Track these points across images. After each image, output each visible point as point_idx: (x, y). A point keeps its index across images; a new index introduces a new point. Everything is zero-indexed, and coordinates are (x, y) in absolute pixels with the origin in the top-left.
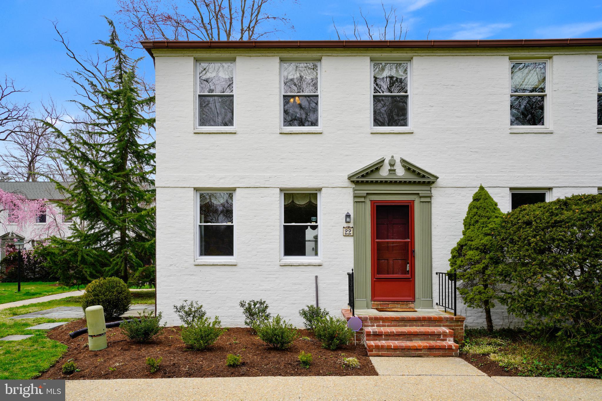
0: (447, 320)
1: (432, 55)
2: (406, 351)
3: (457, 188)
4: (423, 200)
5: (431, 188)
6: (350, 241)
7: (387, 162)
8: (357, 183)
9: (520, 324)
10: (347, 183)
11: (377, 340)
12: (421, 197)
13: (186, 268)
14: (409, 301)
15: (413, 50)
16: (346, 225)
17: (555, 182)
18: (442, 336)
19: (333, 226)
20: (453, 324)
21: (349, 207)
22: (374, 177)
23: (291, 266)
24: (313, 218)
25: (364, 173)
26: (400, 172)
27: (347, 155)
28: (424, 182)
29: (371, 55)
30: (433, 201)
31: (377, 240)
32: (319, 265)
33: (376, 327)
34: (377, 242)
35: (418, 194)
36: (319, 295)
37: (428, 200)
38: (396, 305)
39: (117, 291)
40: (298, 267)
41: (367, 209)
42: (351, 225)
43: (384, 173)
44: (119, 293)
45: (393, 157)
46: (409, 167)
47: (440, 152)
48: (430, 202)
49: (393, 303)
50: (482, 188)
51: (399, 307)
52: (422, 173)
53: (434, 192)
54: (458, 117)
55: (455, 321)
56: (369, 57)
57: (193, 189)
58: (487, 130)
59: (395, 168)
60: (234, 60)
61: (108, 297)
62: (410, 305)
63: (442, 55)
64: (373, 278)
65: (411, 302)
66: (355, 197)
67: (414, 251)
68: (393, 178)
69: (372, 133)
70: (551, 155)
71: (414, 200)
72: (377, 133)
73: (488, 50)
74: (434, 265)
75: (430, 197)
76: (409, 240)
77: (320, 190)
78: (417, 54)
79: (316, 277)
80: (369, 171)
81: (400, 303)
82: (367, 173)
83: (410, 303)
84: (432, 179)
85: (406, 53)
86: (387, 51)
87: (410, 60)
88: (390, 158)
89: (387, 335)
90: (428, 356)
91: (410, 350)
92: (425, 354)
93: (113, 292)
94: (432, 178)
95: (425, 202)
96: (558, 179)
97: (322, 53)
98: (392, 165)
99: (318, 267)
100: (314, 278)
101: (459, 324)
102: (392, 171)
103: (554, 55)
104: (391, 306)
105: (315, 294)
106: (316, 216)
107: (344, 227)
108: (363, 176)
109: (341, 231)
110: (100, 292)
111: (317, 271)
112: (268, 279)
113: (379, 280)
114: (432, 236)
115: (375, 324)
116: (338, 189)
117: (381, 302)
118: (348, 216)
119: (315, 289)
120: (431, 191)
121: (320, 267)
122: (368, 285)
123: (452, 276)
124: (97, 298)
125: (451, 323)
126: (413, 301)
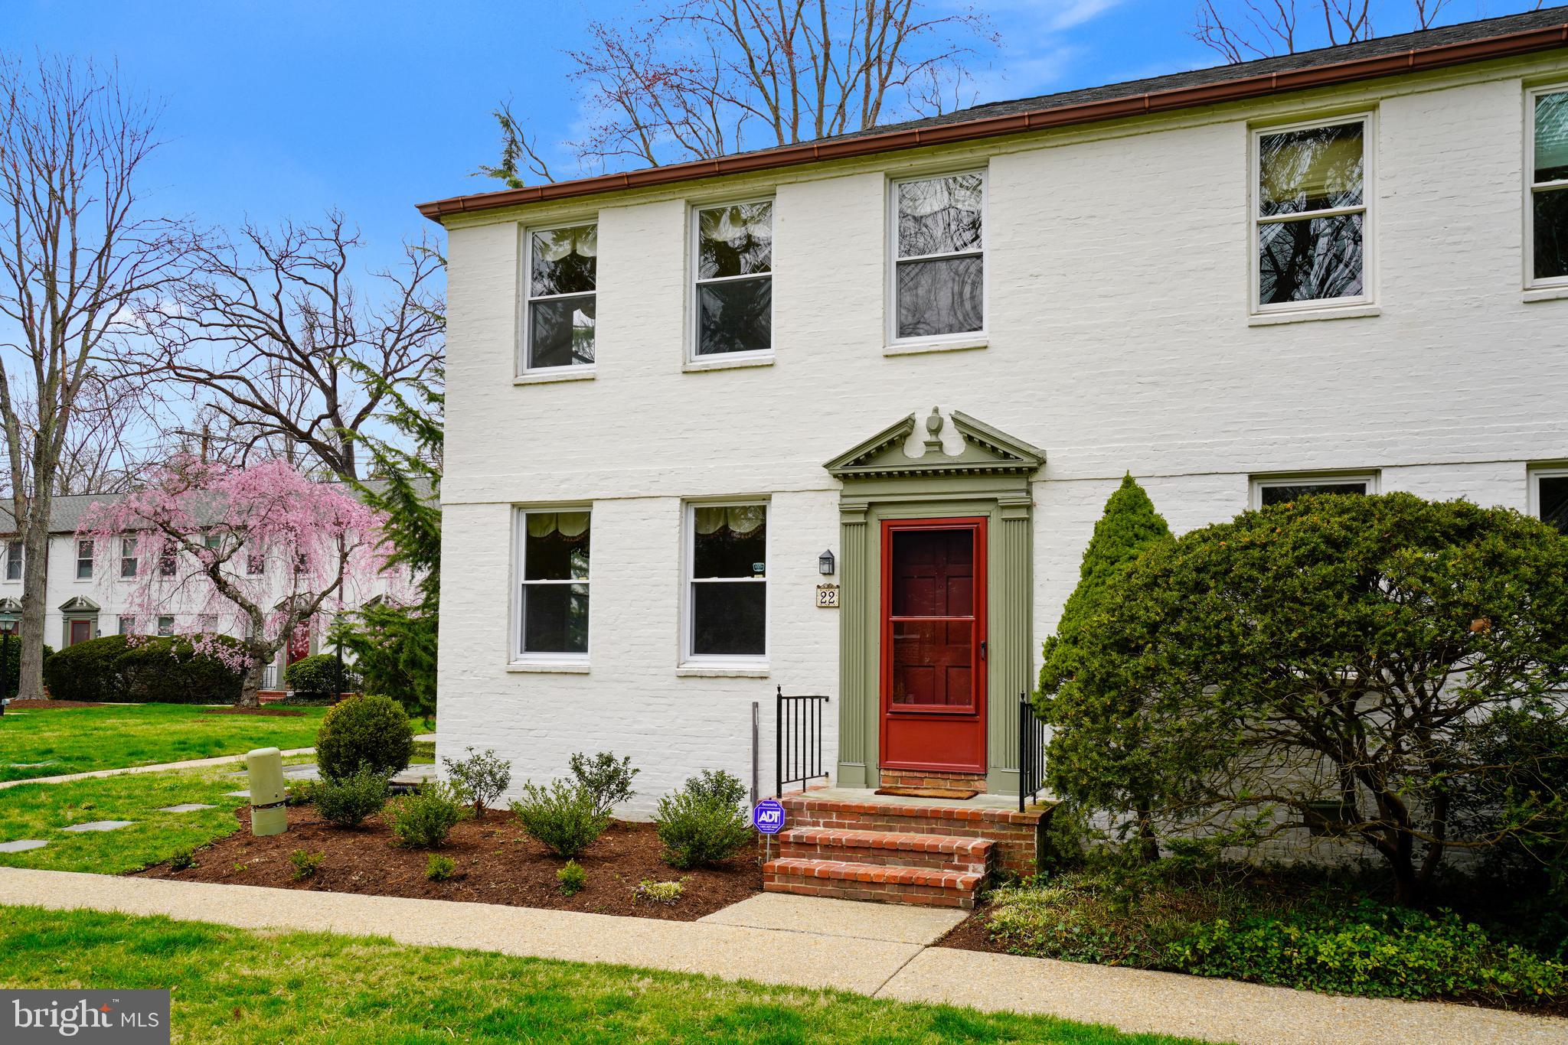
0: (992, 822)
1: (1036, 146)
2: (847, 885)
3: (1101, 482)
4: (1008, 514)
5: (1030, 484)
6: (833, 618)
7: (921, 423)
8: (845, 478)
9: (1281, 852)
10: (826, 479)
11: (804, 856)
12: (1003, 508)
13: (492, 679)
14: (973, 774)
15: (987, 143)
16: (824, 581)
17: (1385, 453)
18: (956, 858)
19: (794, 584)
20: (1009, 832)
21: (829, 536)
22: (891, 463)
23: (701, 677)
24: (757, 565)
25: (860, 454)
26: (955, 447)
27: (829, 414)
28: (1006, 470)
29: (885, 168)
30: (1037, 516)
31: (895, 618)
32: (761, 678)
33: (821, 828)
34: (895, 622)
35: (995, 500)
36: (760, 749)
37: (1022, 514)
38: (942, 782)
39: (376, 725)
40: (715, 680)
41: (873, 541)
42: (835, 580)
43: (915, 451)
44: (380, 729)
45: (936, 410)
46: (975, 437)
47: (1058, 390)
48: (1028, 520)
49: (932, 776)
51: (948, 787)
52: (1002, 448)
53: (1039, 493)
54: (1105, 296)
55: (1013, 824)
56: (882, 174)
57: (509, 506)
58: (1183, 323)
59: (942, 437)
60: (596, 216)
61: (357, 737)
62: (977, 783)
63: (1060, 143)
64: (884, 711)
65: (978, 775)
66: (844, 512)
67: (985, 646)
68: (937, 462)
69: (887, 356)
70: (1375, 378)
71: (987, 517)
72: (900, 355)
73: (1185, 114)
75: (1029, 508)
76: (972, 618)
77: (767, 498)
78: (996, 151)
79: (756, 705)
80: (871, 448)
81: (951, 776)
82: (868, 455)
83: (976, 778)
84: (1027, 462)
85: (971, 151)
86: (924, 153)
87: (984, 165)
88: (930, 414)
89: (827, 846)
90: (899, 901)
91: (857, 885)
92: (892, 897)
93: (367, 728)
94: (1026, 459)
95: (1014, 520)
96: (1394, 443)
97: (775, 179)
98: (936, 431)
99: (760, 681)
100: (751, 708)
101: (1024, 832)
102: (935, 446)
103: (1382, 99)
104: (928, 784)
105: (751, 747)
106: (763, 560)
107: (818, 587)
108: (858, 462)
109: (812, 594)
110: (344, 725)
111: (756, 692)
112: (651, 708)
113: (900, 716)
114: (1035, 607)
115: (821, 821)
116: (807, 493)
117: (904, 774)
118: (827, 559)
119: (751, 735)
120: (1029, 492)
121: (765, 681)
122: (872, 730)
124: (337, 737)
125: (1004, 828)
126: (983, 774)
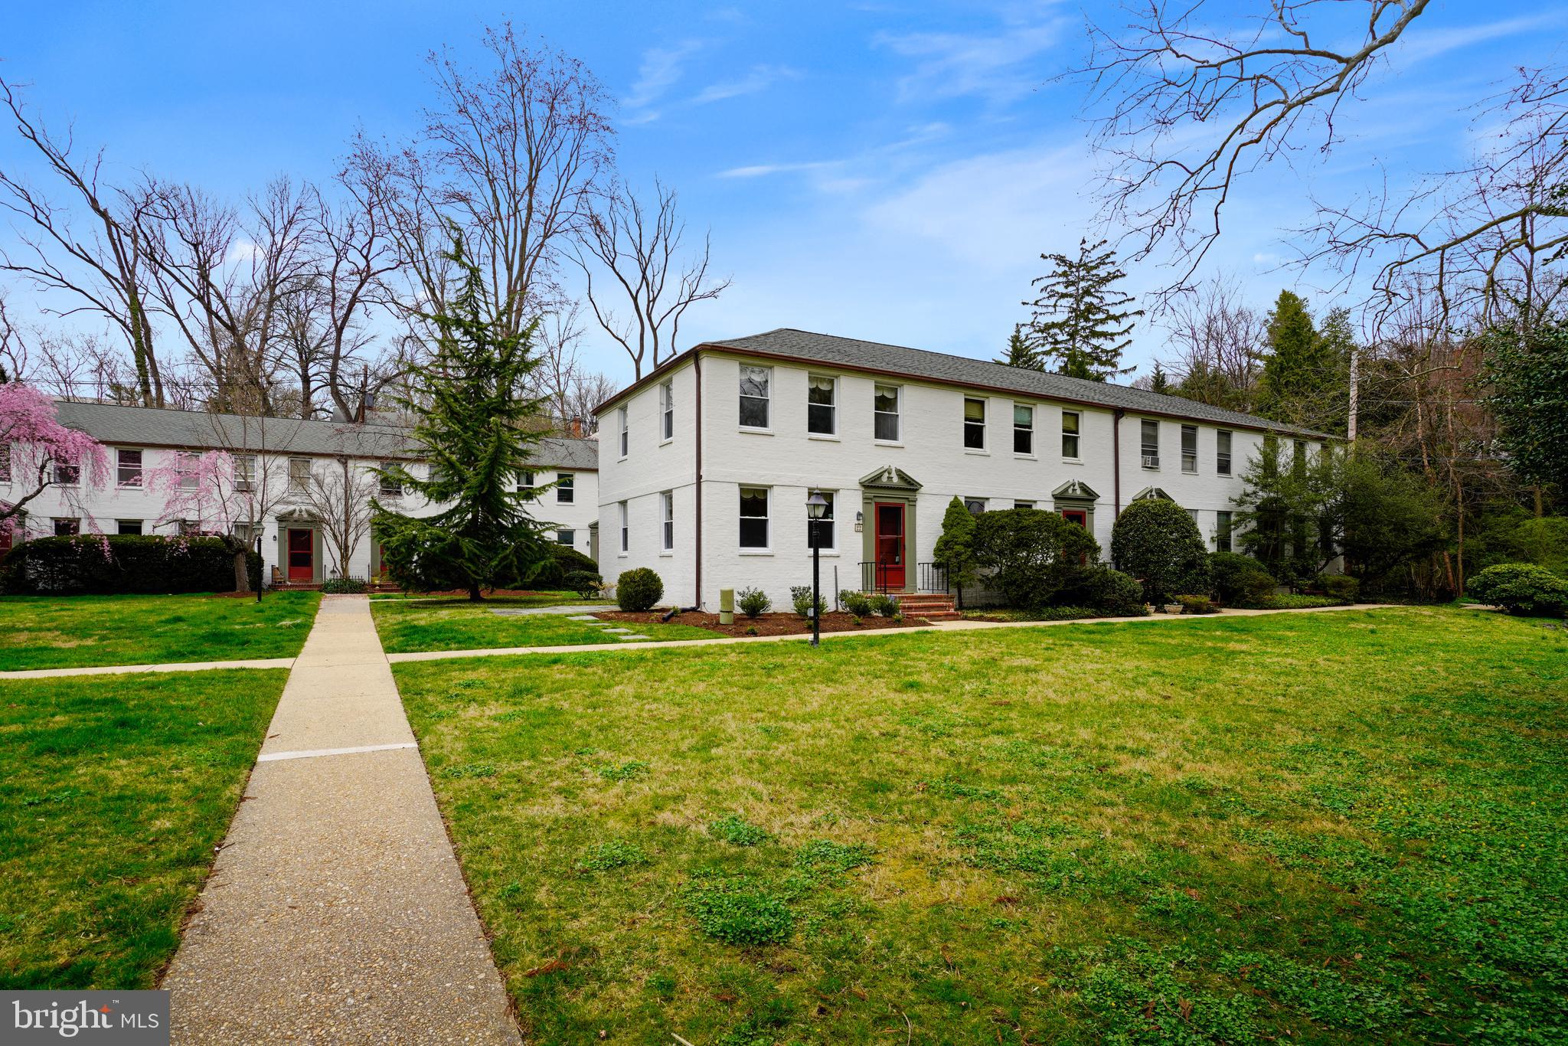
0: (944, 598)
1: (916, 384)
4: (910, 503)
5: (917, 494)
6: (860, 536)
7: (884, 471)
8: (865, 487)
10: (858, 487)
12: (909, 501)
13: (732, 558)
14: (901, 586)
16: (857, 522)
17: (991, 494)
19: (847, 523)
21: (859, 507)
22: (877, 484)
24: (830, 515)
25: (871, 479)
26: (895, 479)
27: (858, 462)
28: (912, 489)
29: (874, 379)
30: (918, 504)
31: (879, 536)
34: (880, 538)
35: (907, 498)
36: (838, 583)
40: (821, 558)
41: (872, 508)
42: (860, 522)
43: (884, 479)
45: (890, 466)
46: (902, 475)
47: (921, 465)
48: (915, 505)
49: (890, 586)
50: (956, 497)
52: (911, 481)
53: (919, 497)
55: (949, 598)
57: (735, 484)
58: (951, 450)
59: (892, 476)
60: (771, 368)
63: (922, 385)
64: (877, 568)
66: (864, 499)
67: (905, 545)
68: (889, 484)
69: (876, 445)
70: (989, 475)
71: (904, 504)
72: (880, 446)
74: (918, 557)
75: (916, 501)
76: (901, 536)
77: (837, 491)
78: (906, 383)
79: (836, 567)
80: (874, 477)
81: (895, 587)
82: (873, 480)
83: (902, 588)
86: (886, 377)
87: (901, 387)
91: (934, 617)
94: (918, 486)
95: (912, 505)
97: (840, 372)
98: (890, 473)
100: (834, 568)
102: (890, 478)
105: (835, 582)
106: (833, 513)
107: (855, 524)
108: (870, 482)
109: (854, 527)
111: (835, 562)
112: (798, 569)
113: (881, 569)
114: (916, 533)
116: (850, 490)
117: (882, 587)
118: (858, 514)
119: (835, 577)
120: (916, 496)
121: (838, 557)
122: (874, 574)
123: (936, 566)
125: (947, 599)
126: (904, 587)
